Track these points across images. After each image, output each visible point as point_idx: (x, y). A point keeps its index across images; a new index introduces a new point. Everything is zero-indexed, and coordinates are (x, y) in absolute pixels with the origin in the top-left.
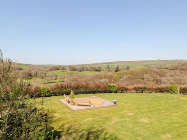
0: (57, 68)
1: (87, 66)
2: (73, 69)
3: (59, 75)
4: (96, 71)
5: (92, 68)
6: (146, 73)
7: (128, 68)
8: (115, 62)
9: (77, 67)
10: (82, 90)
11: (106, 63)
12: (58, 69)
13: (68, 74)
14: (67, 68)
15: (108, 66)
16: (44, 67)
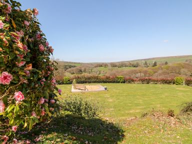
0: (100, 65)
1: (126, 63)
2: (114, 65)
3: (102, 71)
4: (134, 66)
5: (131, 64)
6: (183, 68)
7: (166, 63)
8: (154, 59)
9: (117, 64)
10: (93, 80)
11: (144, 60)
12: (102, 66)
13: (109, 70)
14: (109, 65)
15: (146, 62)
16: (92, 64)
